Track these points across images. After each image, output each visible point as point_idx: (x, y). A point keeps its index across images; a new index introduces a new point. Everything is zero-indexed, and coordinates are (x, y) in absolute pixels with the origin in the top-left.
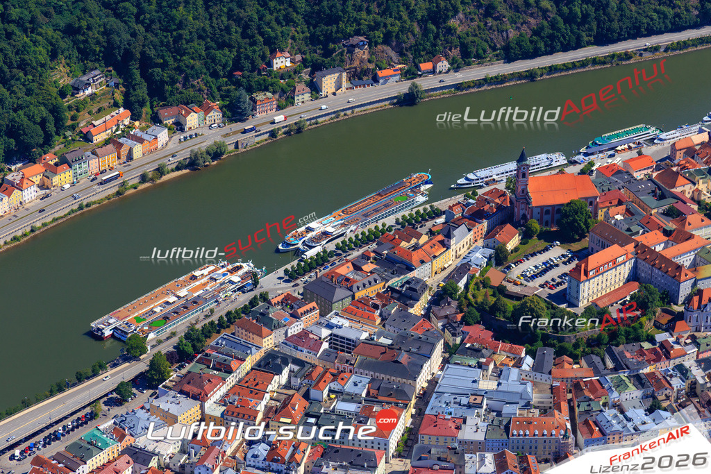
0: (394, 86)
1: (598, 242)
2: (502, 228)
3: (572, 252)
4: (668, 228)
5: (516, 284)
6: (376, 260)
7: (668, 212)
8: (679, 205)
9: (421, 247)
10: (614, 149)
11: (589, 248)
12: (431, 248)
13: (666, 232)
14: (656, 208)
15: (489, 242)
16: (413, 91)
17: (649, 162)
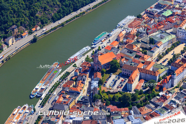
0: (28, 37)
1: (125, 71)
2: (97, 74)
3: (118, 75)
4: (143, 61)
5: (110, 89)
6: (67, 93)
7: (136, 57)
8: (138, 54)
9: (78, 86)
10: (101, 41)
11: (121, 73)
12: (80, 85)
13: (143, 63)
14: (133, 56)
15: (96, 79)
16: (35, 38)
17: (117, 43)
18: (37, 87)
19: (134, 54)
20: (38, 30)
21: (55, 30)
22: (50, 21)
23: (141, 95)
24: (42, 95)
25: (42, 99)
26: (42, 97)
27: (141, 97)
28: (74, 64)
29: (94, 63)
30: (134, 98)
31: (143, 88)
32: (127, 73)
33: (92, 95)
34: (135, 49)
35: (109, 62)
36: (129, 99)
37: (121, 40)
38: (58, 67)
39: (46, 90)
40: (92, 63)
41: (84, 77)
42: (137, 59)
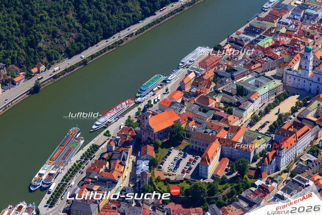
0: (24, 84)
1: (196, 143)
2: (146, 148)
3: (183, 151)
4: (227, 126)
5: (170, 175)
6: (94, 182)
7: (214, 118)
8: (217, 113)
9: (114, 169)
10: (152, 90)
11: (189, 146)
12: (118, 168)
13: (226, 129)
14: (208, 117)
15: (144, 157)
16: (37, 85)
17: (180, 94)
18: (41, 171)
19: (211, 115)
20: (42, 72)
21: (72, 72)
22: (64, 56)
23: (224, 186)
24: (50, 185)
25: (50, 193)
26: (50, 188)
27: (224, 189)
28: (105, 131)
29: (141, 129)
30: (212, 190)
31: (226, 173)
32: (198, 146)
33: (138, 185)
34: (212, 104)
35: (168, 128)
36: (204, 192)
37: (187, 89)
38: (78, 136)
39: (58, 176)
40: (138, 129)
41: (124, 153)
42: (215, 122)
